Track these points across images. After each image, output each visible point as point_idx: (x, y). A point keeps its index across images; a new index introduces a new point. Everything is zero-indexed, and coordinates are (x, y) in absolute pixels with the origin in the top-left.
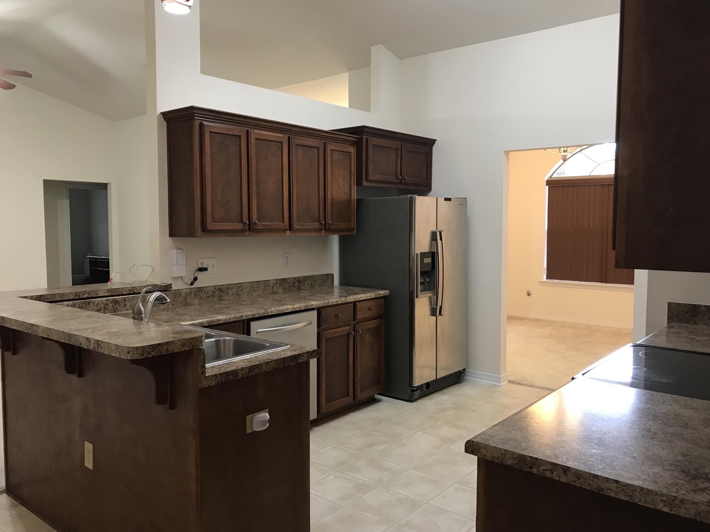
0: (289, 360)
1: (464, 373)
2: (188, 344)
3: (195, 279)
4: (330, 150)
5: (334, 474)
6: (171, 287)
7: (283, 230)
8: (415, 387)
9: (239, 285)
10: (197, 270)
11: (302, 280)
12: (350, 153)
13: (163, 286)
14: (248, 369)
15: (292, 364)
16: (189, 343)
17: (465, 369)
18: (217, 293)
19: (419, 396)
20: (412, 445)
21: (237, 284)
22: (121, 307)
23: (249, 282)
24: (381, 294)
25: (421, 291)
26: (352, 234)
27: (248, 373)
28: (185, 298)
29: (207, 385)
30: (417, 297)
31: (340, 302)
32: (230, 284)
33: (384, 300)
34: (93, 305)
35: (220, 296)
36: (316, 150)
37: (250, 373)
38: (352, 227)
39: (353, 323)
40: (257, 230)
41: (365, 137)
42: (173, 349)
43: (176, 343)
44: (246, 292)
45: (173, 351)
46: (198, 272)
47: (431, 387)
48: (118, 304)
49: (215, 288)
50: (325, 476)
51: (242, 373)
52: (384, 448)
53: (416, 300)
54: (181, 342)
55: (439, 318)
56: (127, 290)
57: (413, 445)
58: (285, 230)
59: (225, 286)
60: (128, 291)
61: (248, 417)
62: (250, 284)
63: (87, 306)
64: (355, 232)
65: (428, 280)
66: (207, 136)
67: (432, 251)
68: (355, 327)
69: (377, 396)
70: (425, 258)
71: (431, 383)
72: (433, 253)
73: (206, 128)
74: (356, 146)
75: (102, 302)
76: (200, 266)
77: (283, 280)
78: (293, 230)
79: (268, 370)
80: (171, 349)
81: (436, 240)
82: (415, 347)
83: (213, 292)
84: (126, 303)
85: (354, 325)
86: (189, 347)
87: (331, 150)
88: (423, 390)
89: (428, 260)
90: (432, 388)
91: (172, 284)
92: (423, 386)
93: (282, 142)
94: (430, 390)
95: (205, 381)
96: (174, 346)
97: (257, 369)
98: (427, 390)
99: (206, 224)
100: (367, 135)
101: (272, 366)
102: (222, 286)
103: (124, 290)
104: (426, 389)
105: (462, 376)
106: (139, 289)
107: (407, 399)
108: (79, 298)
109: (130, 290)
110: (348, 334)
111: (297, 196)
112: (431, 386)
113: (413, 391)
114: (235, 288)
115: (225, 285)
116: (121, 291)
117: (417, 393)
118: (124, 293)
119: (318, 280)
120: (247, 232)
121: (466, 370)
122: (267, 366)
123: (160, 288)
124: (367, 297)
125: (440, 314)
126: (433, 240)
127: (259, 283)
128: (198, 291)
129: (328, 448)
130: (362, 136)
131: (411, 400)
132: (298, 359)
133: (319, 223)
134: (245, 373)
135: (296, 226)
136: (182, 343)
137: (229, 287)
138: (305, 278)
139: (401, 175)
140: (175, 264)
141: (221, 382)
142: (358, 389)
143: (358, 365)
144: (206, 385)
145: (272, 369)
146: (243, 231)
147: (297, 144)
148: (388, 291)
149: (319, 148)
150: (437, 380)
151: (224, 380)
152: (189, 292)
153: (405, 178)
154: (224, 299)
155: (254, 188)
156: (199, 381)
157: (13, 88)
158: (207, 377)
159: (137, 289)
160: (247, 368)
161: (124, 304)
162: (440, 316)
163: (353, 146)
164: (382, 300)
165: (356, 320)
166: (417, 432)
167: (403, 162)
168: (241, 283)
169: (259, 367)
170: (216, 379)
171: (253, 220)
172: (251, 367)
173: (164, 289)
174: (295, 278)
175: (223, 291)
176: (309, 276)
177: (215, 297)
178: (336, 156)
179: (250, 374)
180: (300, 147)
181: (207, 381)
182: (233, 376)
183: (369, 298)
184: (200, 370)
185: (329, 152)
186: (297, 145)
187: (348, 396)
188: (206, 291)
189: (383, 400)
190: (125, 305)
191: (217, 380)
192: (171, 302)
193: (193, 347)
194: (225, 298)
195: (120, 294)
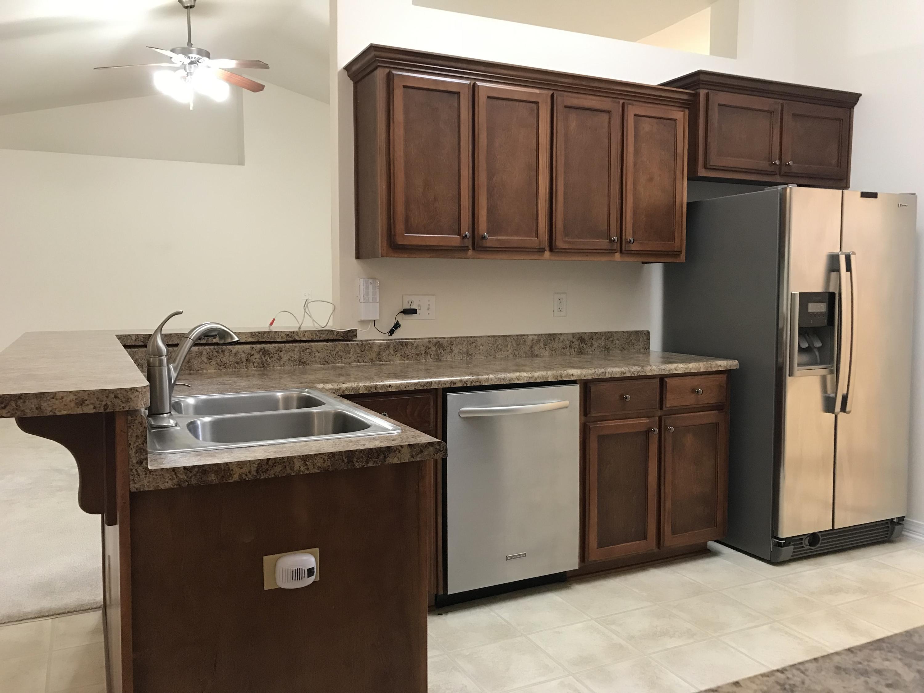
0: (362, 457)
1: (902, 524)
2: (92, 401)
3: (397, 326)
4: (633, 116)
5: (561, 680)
6: (356, 336)
7: (537, 250)
8: (782, 539)
9: (471, 339)
10: (401, 312)
11: (587, 338)
12: (675, 120)
13: (342, 334)
14: (256, 466)
15: (370, 465)
16: (95, 399)
17: (904, 517)
18: (434, 349)
19: (792, 556)
20: (739, 651)
21: (468, 337)
22: (273, 360)
23: (489, 337)
24: (720, 366)
25: (799, 365)
26: (677, 261)
27: (257, 473)
28: (379, 354)
29: (151, 486)
30: (791, 375)
31: (628, 375)
32: (455, 338)
33: (728, 377)
34: (230, 354)
35: (438, 355)
36: (606, 116)
37: (260, 472)
38: (676, 249)
39: (659, 413)
40: (488, 249)
41: (703, 92)
42: (54, 407)
43: (62, 398)
44: (483, 351)
45: (55, 413)
46: (404, 315)
47: (822, 543)
48: (269, 355)
49: (430, 341)
50: (543, 679)
51: (241, 471)
52: (681, 646)
53: (789, 380)
54: (76, 395)
55: (842, 416)
56: (283, 335)
57: (742, 650)
58: (541, 251)
59: (446, 339)
60: (285, 337)
61: (267, 559)
62: (490, 338)
63: (219, 354)
64: (683, 258)
65: (818, 344)
66: (398, 93)
67: (831, 290)
68: (663, 421)
69: (713, 545)
70: (811, 302)
71: (822, 536)
72: (832, 295)
73: (396, 81)
74: (688, 108)
75: (243, 351)
76: (407, 307)
77: (552, 337)
78: (557, 250)
79: (307, 472)
80: (50, 409)
81: (838, 270)
82: (784, 465)
83: (426, 348)
84: (282, 354)
85: (660, 418)
86: (95, 408)
87: (635, 115)
88: (803, 547)
89: (821, 307)
90: (822, 545)
91: (357, 330)
92: (802, 539)
93: (539, 102)
94: (818, 548)
95: (147, 478)
96: (57, 402)
97: (278, 469)
98: (811, 548)
99: (395, 235)
100: (709, 87)
101: (319, 464)
102: (442, 339)
103: (278, 335)
104: (810, 545)
105: (896, 531)
106: (302, 335)
107: (768, 559)
108: (208, 342)
109: (288, 335)
110: (648, 432)
111: (565, 194)
112: (820, 542)
113: (780, 545)
114: (465, 343)
115: (448, 338)
116: (273, 336)
117: (788, 551)
118: (278, 340)
119: (618, 340)
120: (470, 252)
121: (905, 519)
122: (306, 465)
123: (337, 336)
124: (689, 370)
125: (843, 408)
126: (833, 271)
127: (507, 338)
128: (401, 345)
129: (579, 625)
130: (698, 91)
131: (774, 561)
132: (385, 458)
133: (608, 241)
134: (249, 472)
135: (560, 244)
136: (76, 399)
137: (453, 341)
138: (593, 336)
139: (780, 159)
140: (362, 300)
141: (188, 484)
142: (667, 529)
143: (668, 489)
144: (148, 487)
145: (318, 471)
146: (463, 249)
147: (565, 104)
148: (737, 362)
149: (611, 111)
150: (834, 531)
151: (194, 481)
152: (385, 345)
153: (789, 164)
154: (445, 359)
155: (482, 177)
156: (131, 477)
157: (262, 89)
158: (152, 472)
159: (299, 335)
160: (254, 463)
161: (278, 356)
162: (843, 414)
163: (681, 109)
164: (724, 377)
165: (664, 409)
166: (763, 625)
167: (784, 136)
168: (474, 337)
169: (284, 464)
170: (175, 476)
171: (480, 230)
172: (266, 461)
173: (343, 337)
174: (573, 335)
175: (443, 348)
176: (601, 333)
177: (429, 356)
178: (646, 126)
179: (260, 475)
180: (575, 110)
181: (151, 480)
182: (218, 474)
183: (692, 371)
184: (133, 454)
185: (630, 120)
186: (566, 107)
187: (645, 539)
188: (414, 345)
189: (724, 554)
190: (280, 358)
191: (176, 480)
192: (356, 359)
193: (105, 409)
194: (447, 358)
195: (272, 340)
